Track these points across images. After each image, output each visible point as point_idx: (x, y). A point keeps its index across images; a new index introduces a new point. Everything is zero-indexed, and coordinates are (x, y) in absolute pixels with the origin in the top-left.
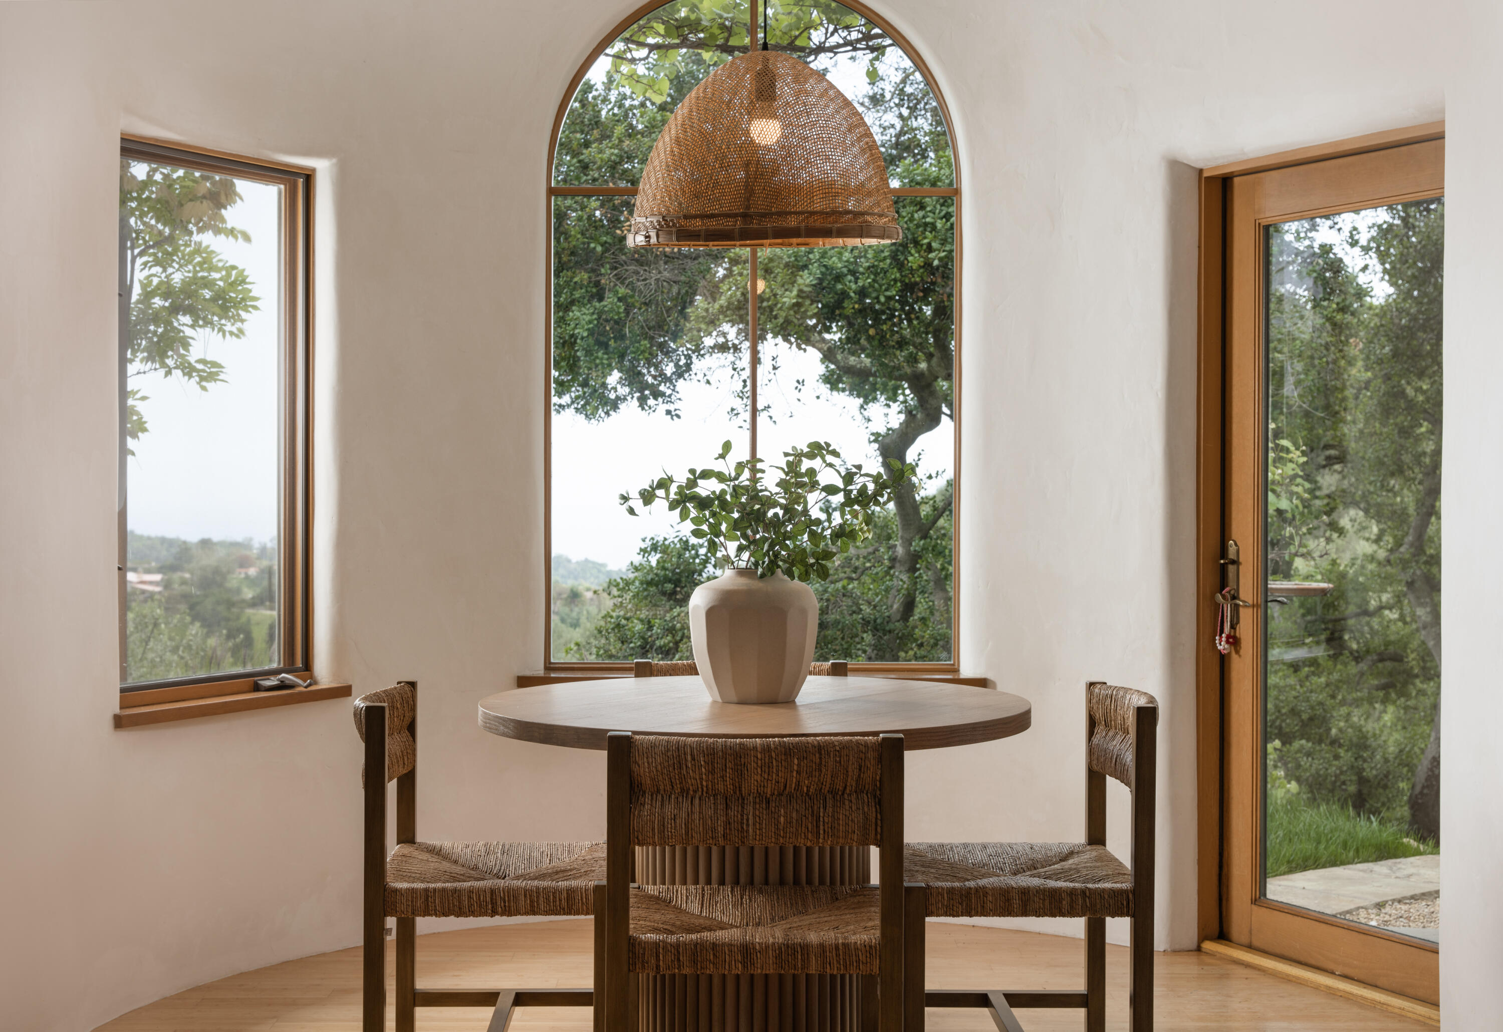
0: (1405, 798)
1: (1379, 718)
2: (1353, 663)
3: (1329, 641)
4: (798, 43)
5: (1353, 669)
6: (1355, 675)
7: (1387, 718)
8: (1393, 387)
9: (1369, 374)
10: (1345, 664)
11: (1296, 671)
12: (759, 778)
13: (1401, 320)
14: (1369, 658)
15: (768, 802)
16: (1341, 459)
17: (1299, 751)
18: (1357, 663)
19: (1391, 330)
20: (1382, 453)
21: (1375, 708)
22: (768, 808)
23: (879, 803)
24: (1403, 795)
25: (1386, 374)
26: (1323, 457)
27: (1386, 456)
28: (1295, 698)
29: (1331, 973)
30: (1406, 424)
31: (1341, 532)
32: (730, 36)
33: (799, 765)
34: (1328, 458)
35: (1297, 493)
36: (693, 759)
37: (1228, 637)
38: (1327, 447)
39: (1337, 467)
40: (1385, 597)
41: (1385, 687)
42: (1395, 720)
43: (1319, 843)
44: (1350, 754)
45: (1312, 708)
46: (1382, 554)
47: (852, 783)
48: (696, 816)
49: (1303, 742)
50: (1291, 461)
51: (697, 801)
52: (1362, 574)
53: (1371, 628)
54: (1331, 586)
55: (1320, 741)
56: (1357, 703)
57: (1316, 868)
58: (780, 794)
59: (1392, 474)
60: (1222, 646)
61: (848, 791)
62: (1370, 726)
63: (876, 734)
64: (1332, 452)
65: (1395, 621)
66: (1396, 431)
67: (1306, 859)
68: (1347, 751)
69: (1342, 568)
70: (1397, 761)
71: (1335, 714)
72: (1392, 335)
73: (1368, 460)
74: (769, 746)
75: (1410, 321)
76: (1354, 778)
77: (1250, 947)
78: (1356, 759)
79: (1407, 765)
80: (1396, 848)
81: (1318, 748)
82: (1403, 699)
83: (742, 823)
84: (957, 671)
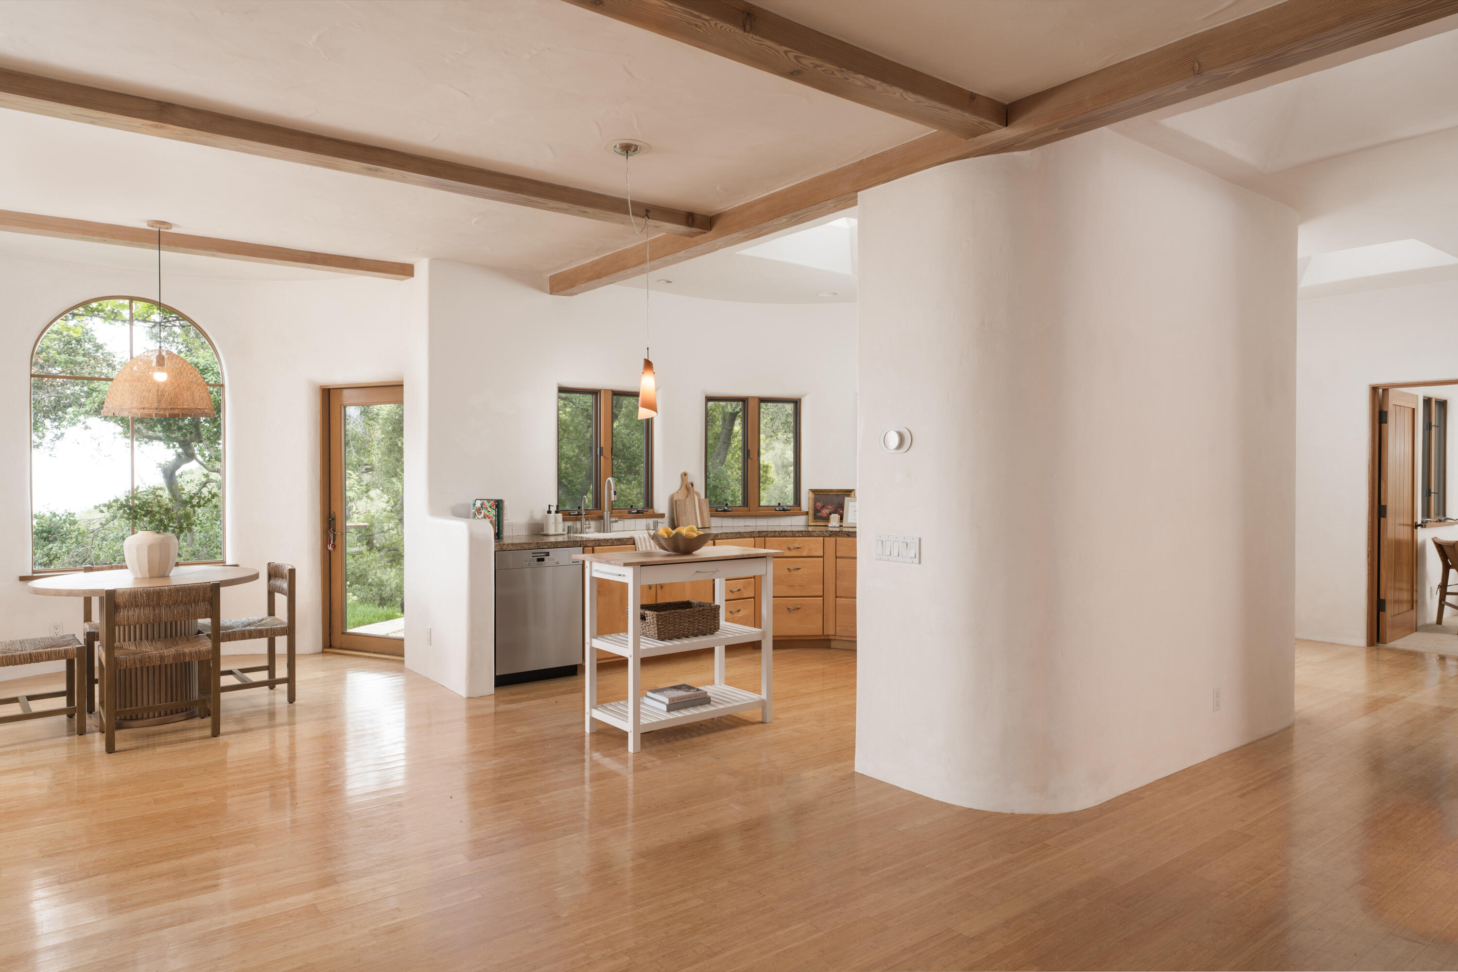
0: (399, 604)
1: (389, 574)
2: (378, 552)
3: (367, 544)
4: (147, 319)
5: (378, 555)
6: (378, 557)
7: (392, 574)
8: (393, 442)
9: (383, 436)
10: (374, 553)
11: (353, 557)
12: (167, 600)
13: (396, 416)
14: (384, 550)
15: (170, 607)
16: (371, 470)
17: (355, 589)
18: (379, 552)
19: (392, 420)
20: (389, 468)
21: (387, 570)
22: (170, 609)
23: (211, 604)
24: (398, 603)
25: (390, 437)
26: (364, 469)
27: (390, 469)
28: (353, 568)
29: (370, 652)
30: (398, 457)
31: (372, 499)
32: (116, 316)
33: (182, 594)
34: (366, 469)
35: (355, 490)
36: (141, 595)
37: (332, 545)
38: (366, 465)
39: (371, 473)
40: (391, 525)
41: (391, 561)
42: (395, 575)
43: (364, 617)
44: (376, 588)
45: (361, 571)
46: (389, 508)
47: (201, 598)
48: (142, 614)
49: (357, 585)
50: (352, 478)
51: (142, 609)
52: (381, 516)
53: (385, 538)
54: (368, 524)
55: (364, 584)
56: (379, 568)
57: (364, 625)
58: (175, 604)
59: (393, 477)
60: (330, 548)
61: (200, 601)
62: (385, 577)
63: (210, 582)
64: (368, 467)
65: (395, 534)
66: (394, 460)
67: (359, 623)
68: (375, 587)
69: (372, 514)
70: (396, 590)
71: (370, 573)
72: (392, 422)
73: (383, 471)
74: (171, 589)
75: (399, 417)
76: (378, 598)
77: (341, 648)
78: (379, 590)
79: (400, 591)
80: (393, 616)
81: (363, 587)
82: (399, 566)
83: (160, 614)
84: (225, 562)
